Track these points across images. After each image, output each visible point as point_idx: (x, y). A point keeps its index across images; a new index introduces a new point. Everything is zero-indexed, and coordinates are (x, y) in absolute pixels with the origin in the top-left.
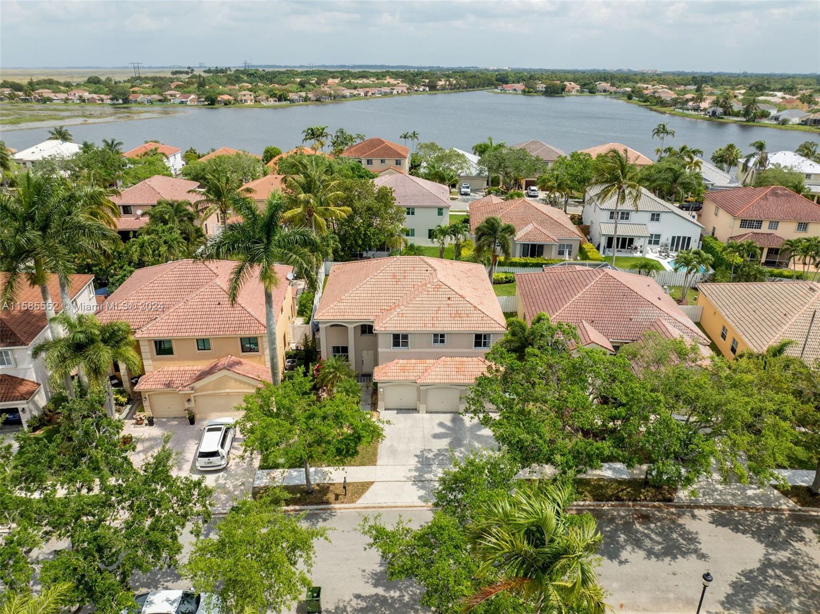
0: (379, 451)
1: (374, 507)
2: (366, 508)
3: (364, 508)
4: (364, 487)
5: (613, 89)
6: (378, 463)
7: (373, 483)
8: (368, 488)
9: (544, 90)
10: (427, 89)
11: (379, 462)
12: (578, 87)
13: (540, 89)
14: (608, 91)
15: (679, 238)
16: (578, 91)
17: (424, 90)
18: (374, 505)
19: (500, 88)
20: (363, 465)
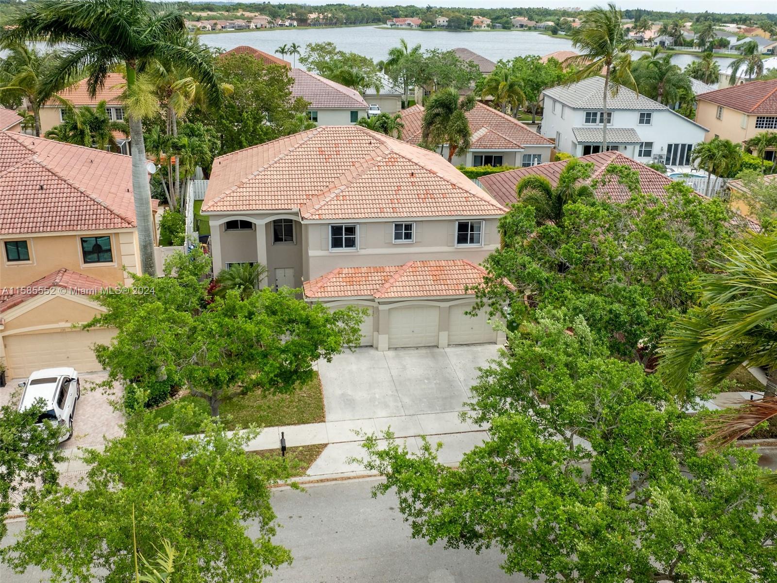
0: (325, 403)
1: (336, 479)
2: (322, 481)
3: (317, 481)
4: (312, 453)
5: (532, 24)
6: (327, 419)
7: (326, 445)
8: (319, 453)
9: (446, 24)
10: (295, 23)
11: (329, 417)
12: (489, 21)
13: (442, 23)
14: (526, 26)
15: (677, 146)
16: (488, 26)
17: (291, 25)
18: (334, 476)
19: (389, 23)
20: (304, 423)
